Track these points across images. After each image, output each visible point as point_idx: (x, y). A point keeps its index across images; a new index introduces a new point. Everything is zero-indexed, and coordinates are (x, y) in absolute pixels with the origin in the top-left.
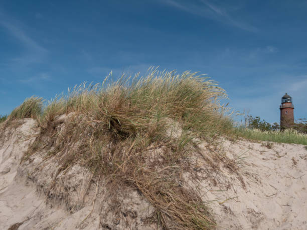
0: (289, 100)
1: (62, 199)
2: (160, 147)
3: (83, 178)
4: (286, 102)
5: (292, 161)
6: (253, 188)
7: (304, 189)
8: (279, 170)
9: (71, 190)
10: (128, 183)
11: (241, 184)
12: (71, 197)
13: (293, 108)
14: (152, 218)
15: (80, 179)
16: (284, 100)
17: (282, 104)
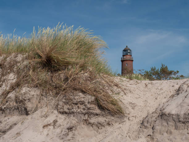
0: (129, 53)
1: (14, 110)
2: (86, 72)
3: (34, 93)
4: (127, 54)
5: (145, 85)
6: (129, 95)
7: (152, 95)
8: (139, 88)
9: (27, 101)
10: (75, 89)
11: (124, 93)
12: (28, 105)
13: (133, 61)
14: (94, 101)
15: (33, 94)
16: (125, 52)
17: (123, 56)
